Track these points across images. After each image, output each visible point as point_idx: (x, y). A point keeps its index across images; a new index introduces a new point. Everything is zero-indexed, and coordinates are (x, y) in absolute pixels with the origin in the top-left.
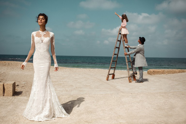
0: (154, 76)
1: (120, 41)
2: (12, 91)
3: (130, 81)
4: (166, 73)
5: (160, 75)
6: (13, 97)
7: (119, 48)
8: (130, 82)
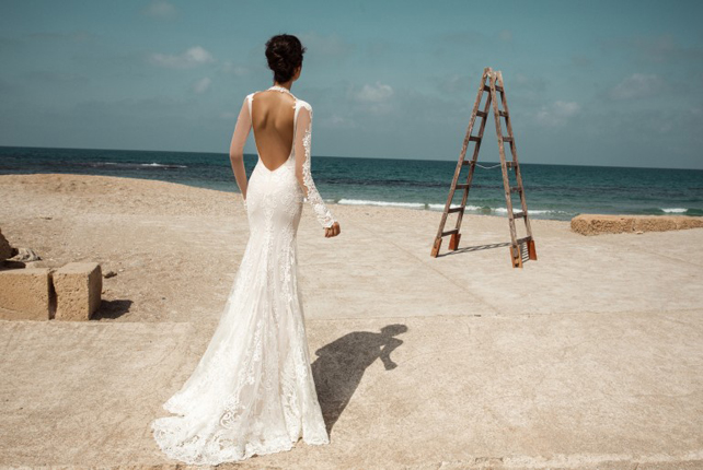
0: (594, 237)
1: (484, 116)
2: (87, 300)
3: (517, 261)
4: (639, 228)
5: (617, 235)
6: (94, 323)
7: (478, 140)
8: (517, 265)
